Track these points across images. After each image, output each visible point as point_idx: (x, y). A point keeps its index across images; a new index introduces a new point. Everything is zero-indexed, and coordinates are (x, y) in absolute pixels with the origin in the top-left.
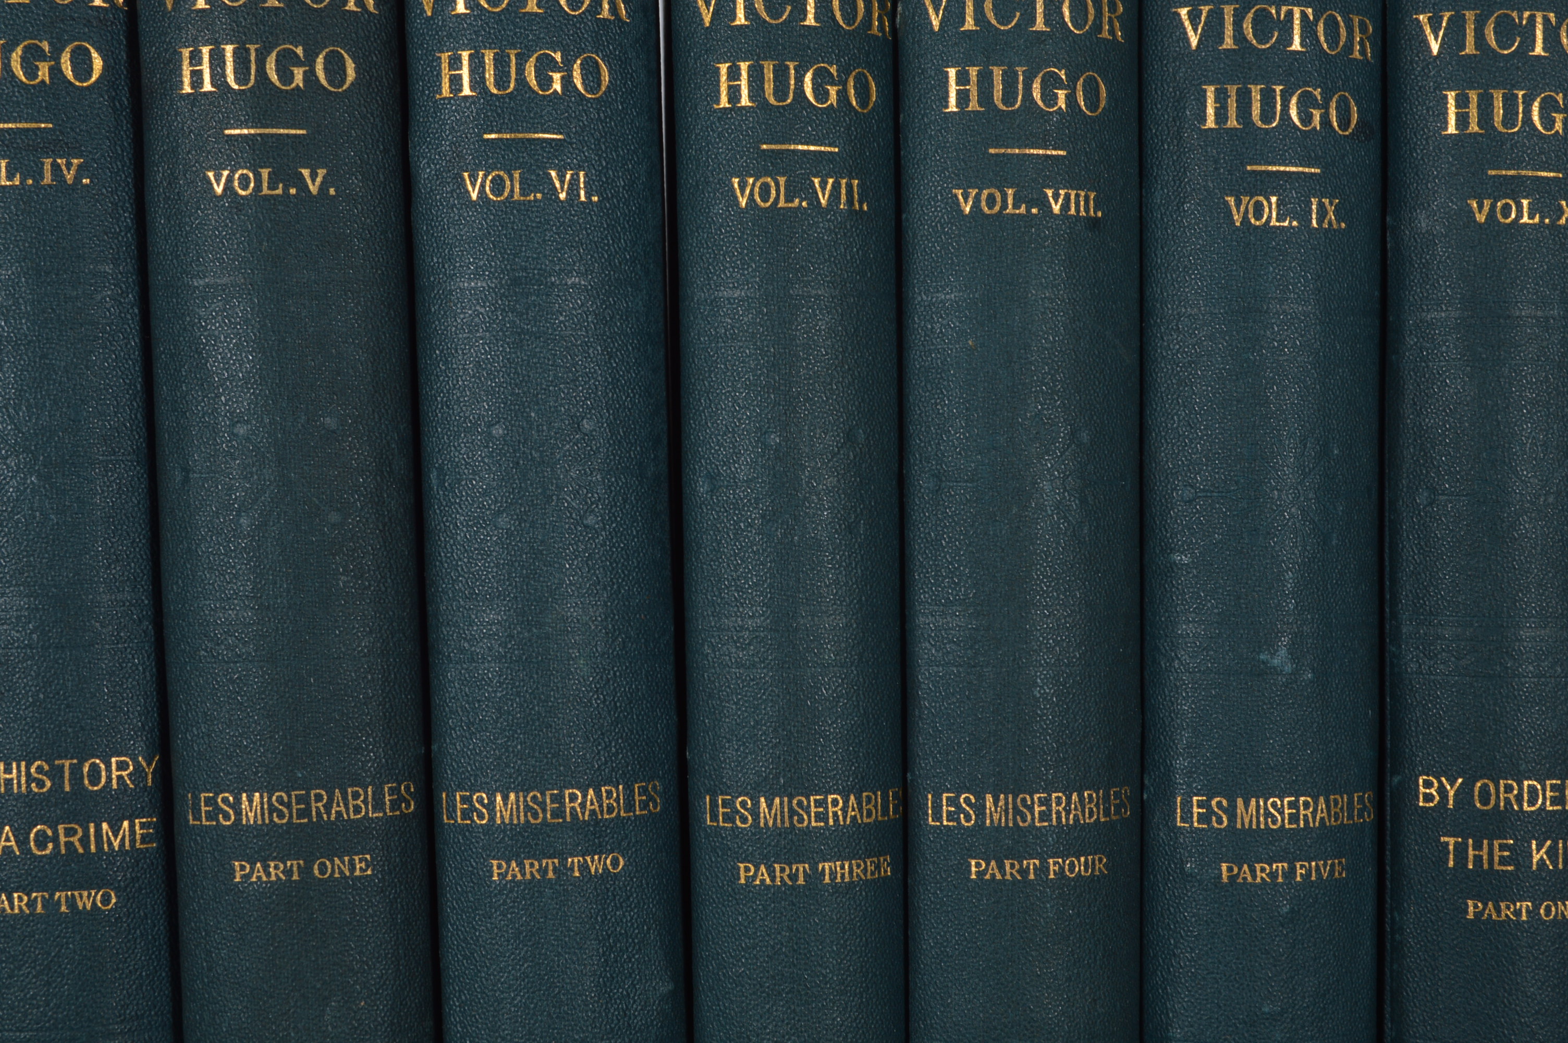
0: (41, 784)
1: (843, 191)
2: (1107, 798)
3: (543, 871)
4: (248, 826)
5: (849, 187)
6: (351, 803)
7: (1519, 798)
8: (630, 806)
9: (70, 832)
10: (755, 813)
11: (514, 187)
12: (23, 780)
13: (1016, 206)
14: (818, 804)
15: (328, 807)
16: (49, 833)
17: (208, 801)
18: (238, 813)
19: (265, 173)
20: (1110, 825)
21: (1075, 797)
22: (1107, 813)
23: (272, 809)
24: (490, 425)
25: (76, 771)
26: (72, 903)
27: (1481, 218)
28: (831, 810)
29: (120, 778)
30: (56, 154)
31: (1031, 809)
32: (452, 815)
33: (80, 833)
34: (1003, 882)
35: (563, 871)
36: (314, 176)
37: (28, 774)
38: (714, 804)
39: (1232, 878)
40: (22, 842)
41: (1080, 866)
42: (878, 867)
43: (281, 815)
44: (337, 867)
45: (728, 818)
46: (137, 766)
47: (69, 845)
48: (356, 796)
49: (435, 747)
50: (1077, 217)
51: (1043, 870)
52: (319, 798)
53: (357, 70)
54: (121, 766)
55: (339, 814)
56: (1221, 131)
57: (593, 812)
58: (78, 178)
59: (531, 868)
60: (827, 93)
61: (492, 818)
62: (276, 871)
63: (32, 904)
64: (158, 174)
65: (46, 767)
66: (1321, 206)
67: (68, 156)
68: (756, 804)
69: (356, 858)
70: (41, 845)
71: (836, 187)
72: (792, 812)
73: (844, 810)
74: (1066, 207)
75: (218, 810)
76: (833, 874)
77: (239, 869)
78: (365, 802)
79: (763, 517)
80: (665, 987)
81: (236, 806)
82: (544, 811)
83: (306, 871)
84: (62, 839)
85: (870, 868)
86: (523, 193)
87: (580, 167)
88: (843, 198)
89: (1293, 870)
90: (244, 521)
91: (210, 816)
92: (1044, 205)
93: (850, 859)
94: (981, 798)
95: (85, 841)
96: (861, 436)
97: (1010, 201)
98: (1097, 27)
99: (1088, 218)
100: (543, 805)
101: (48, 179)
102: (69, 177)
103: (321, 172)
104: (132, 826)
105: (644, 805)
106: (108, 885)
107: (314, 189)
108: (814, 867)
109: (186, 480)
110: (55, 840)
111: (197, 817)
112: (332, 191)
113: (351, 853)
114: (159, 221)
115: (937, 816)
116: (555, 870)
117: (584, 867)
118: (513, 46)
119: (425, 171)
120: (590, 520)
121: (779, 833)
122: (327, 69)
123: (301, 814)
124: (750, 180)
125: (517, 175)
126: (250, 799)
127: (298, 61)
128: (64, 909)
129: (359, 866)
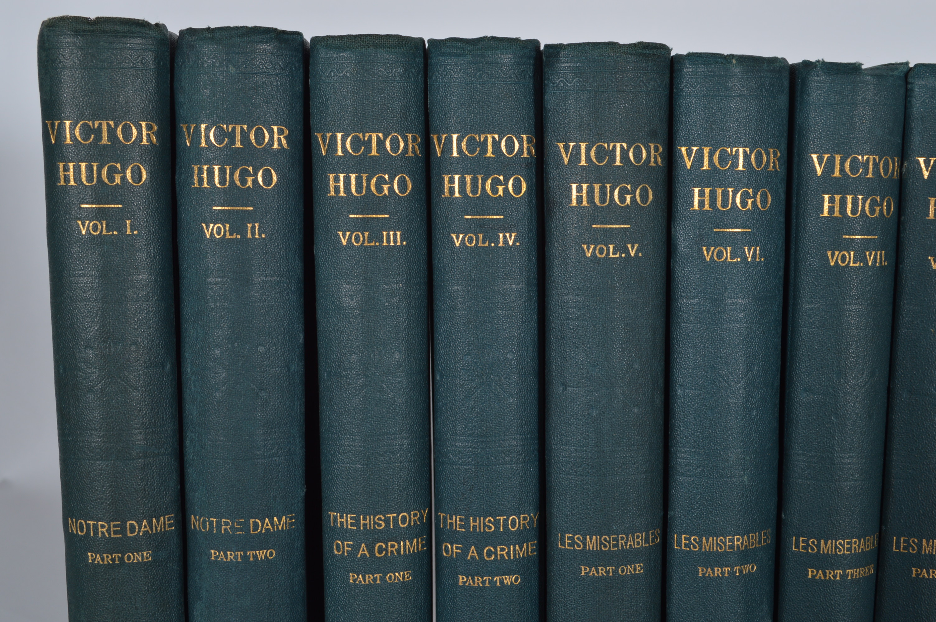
0: (490, 528)
1: (879, 257)
3: (723, 573)
4: (588, 551)
5: (881, 255)
6: (636, 540)
10: (818, 546)
11: (727, 255)
12: (482, 525)
14: (848, 543)
15: (626, 543)
16: (493, 550)
17: (569, 538)
18: (585, 544)
19: (611, 247)
23: (601, 543)
25: (505, 521)
26: (502, 582)
28: (854, 546)
29: (524, 524)
30: (505, 231)
32: (679, 545)
33: (506, 549)
35: (732, 573)
36: (633, 248)
37: (484, 523)
38: (797, 542)
40: (480, 554)
42: (869, 570)
43: (605, 546)
44: (627, 568)
47: (502, 555)
48: (638, 537)
52: (622, 539)
53: (654, 196)
54: (524, 518)
55: (630, 545)
57: (746, 546)
58: (514, 243)
59: (718, 571)
60: (875, 210)
61: (701, 548)
62: (602, 571)
63: (483, 581)
64: (554, 245)
65: (492, 520)
67: (512, 232)
68: (819, 543)
69: (637, 565)
70: (489, 555)
71: (876, 255)
72: (836, 547)
75: (573, 541)
76: (852, 575)
77: (583, 570)
78: (642, 540)
81: (583, 541)
82: (725, 545)
83: (614, 571)
84: (499, 553)
85: (867, 571)
86: (732, 258)
87: (757, 245)
88: (878, 261)
91: (570, 545)
93: (859, 567)
94: (920, 541)
95: (508, 553)
100: (725, 543)
101: (500, 244)
103: (636, 246)
104: (528, 545)
106: (518, 573)
107: (632, 254)
108: (844, 572)
110: (496, 553)
111: (563, 544)
112: (640, 255)
113: (634, 563)
115: (898, 547)
116: (728, 572)
118: (731, 187)
121: (828, 555)
122: (641, 195)
123: (614, 546)
124: (837, 253)
125: (729, 249)
126: (591, 539)
127: (628, 193)
128: (498, 584)
129: (638, 568)
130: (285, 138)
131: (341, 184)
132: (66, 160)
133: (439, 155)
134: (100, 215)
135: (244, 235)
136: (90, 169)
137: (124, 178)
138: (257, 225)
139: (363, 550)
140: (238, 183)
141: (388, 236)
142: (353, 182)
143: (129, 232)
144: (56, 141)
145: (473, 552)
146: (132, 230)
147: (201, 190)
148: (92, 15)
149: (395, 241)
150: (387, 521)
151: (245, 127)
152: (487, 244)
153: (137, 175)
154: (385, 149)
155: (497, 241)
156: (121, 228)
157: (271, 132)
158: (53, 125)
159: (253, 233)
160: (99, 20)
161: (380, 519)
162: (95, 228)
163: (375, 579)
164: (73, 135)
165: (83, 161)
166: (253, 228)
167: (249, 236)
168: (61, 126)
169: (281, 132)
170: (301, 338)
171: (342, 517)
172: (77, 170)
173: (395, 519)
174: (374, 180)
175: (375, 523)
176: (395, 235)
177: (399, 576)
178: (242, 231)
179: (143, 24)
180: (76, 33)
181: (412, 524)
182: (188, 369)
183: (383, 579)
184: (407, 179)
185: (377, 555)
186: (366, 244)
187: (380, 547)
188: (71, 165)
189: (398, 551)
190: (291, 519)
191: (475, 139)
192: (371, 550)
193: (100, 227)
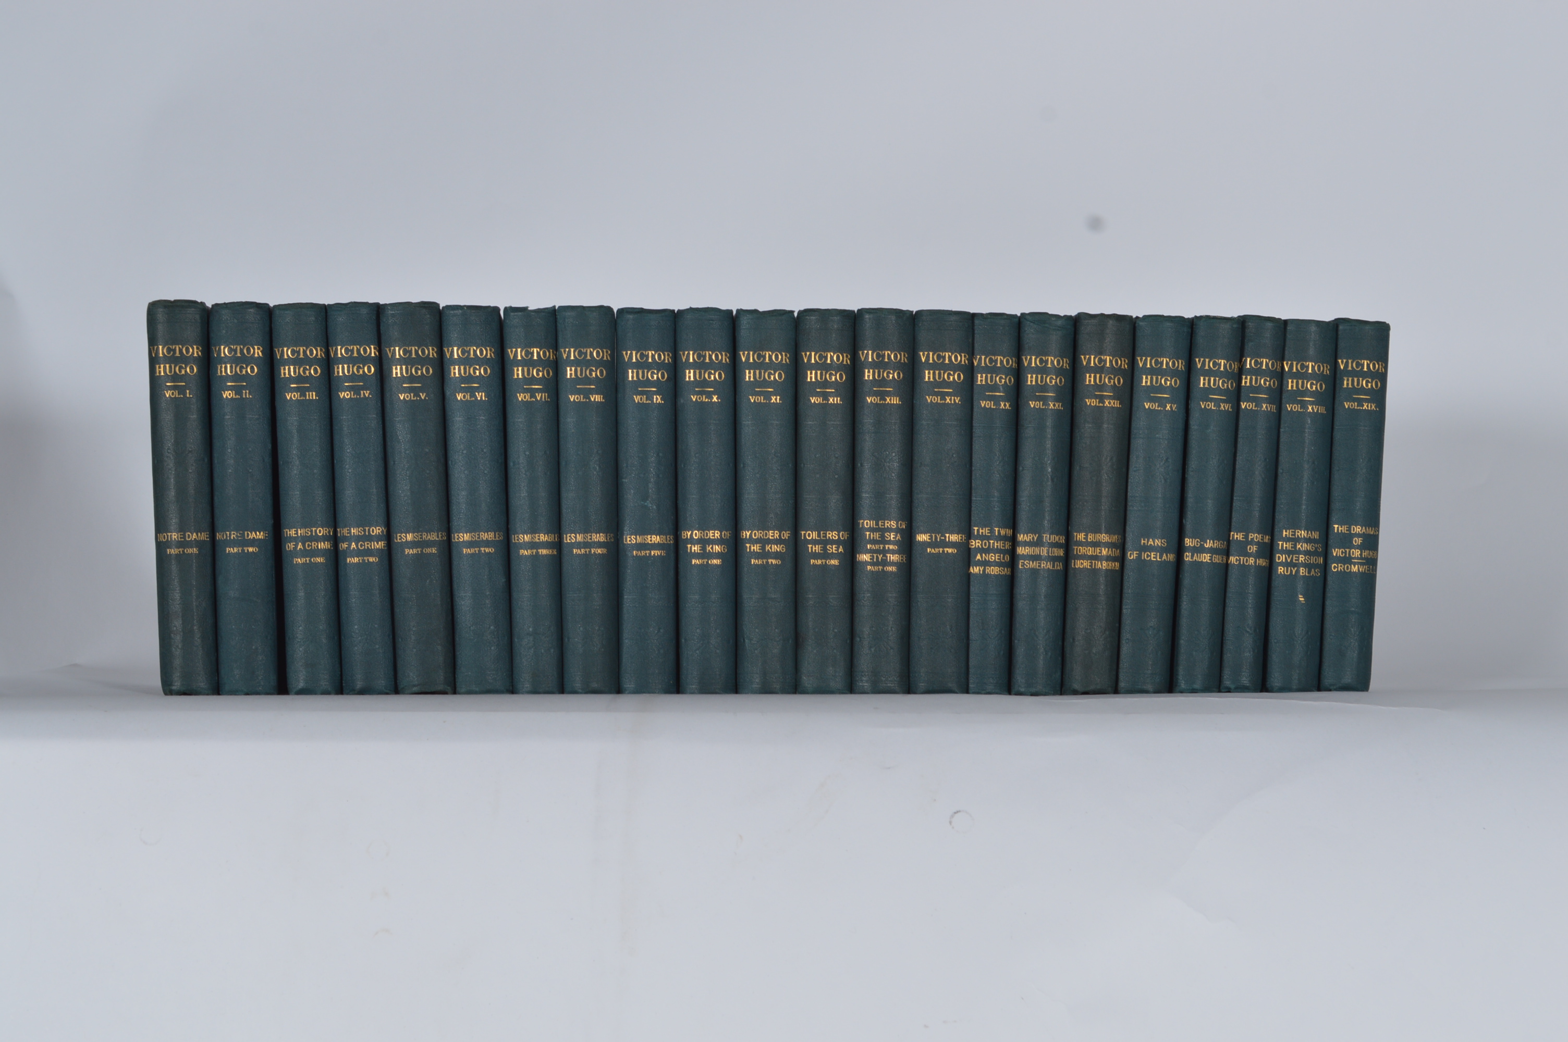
0: (361, 533)
2: (606, 536)
3: (475, 551)
4: (409, 542)
5: (545, 396)
6: (432, 536)
7: (704, 535)
8: (495, 537)
9: (368, 544)
10: (524, 538)
11: (468, 397)
12: (358, 532)
13: (583, 399)
15: (427, 537)
16: (363, 544)
17: (400, 536)
18: (406, 539)
19: (412, 395)
20: (607, 542)
21: (598, 535)
22: (607, 539)
23: (414, 537)
24: (463, 451)
25: (369, 530)
26: (368, 560)
27: (694, 400)
28: (541, 538)
29: (379, 532)
30: (363, 390)
31: (587, 537)
32: (454, 539)
33: (370, 544)
34: (581, 554)
35: (480, 551)
36: (423, 395)
38: (515, 537)
39: (636, 555)
40: (357, 546)
41: (599, 551)
42: (553, 552)
43: (416, 538)
44: (429, 550)
45: (518, 540)
46: (382, 530)
47: (368, 547)
48: (433, 534)
49: (450, 524)
50: (598, 402)
51: (590, 551)
52: (425, 535)
53: (433, 371)
54: (379, 529)
55: (429, 539)
56: (633, 381)
57: (487, 538)
58: (369, 396)
59: (472, 551)
60: (539, 374)
61: (464, 539)
62: (415, 551)
63: (359, 560)
64: (387, 395)
65: (362, 529)
66: (657, 398)
67: (366, 390)
68: (524, 536)
69: (433, 549)
70: (361, 546)
71: (542, 396)
72: (532, 538)
73: (544, 538)
74: (595, 399)
75: (402, 538)
76: (542, 552)
77: (407, 551)
78: (435, 536)
79: (525, 471)
80: (504, 580)
81: (406, 537)
82: (475, 538)
83: (422, 551)
84: (366, 545)
85: (551, 552)
86: (470, 398)
87: (483, 392)
88: (544, 398)
89: (651, 553)
90: (408, 472)
91: (400, 539)
92: (590, 399)
93: (546, 549)
94: (576, 535)
95: (371, 546)
96: (548, 452)
97: (582, 398)
98: (603, 357)
99: (601, 402)
100: (475, 536)
101: (362, 396)
102: (367, 395)
103: (425, 394)
104: (381, 543)
105: (499, 538)
106: (377, 556)
107: (423, 398)
108: (537, 551)
109: (394, 464)
110: (364, 545)
111: (397, 540)
112: (427, 398)
113: (432, 547)
114: (388, 405)
115: (566, 540)
116: (478, 551)
117: (485, 551)
118: (468, 365)
119: (448, 393)
120: (486, 472)
121: (529, 543)
122: (426, 371)
123: (421, 538)
124: (522, 394)
125: (469, 394)
126: (409, 535)
127: (419, 369)
128: (366, 561)
129: (433, 550)
130: (261, 351)
131: (287, 371)
132: (160, 364)
133: (332, 356)
134: (174, 388)
135: (241, 395)
136: (170, 367)
137: (186, 371)
138: (247, 391)
139: (300, 546)
140: (239, 372)
141: (309, 394)
142: (292, 370)
143: (188, 396)
144: (155, 355)
145: (353, 545)
146: (190, 395)
147: (222, 376)
148: (172, 299)
149: (312, 397)
150: (311, 531)
151: (242, 347)
152: (355, 396)
153: (192, 369)
154: (307, 354)
155: (360, 395)
156: (185, 394)
157: (254, 349)
158: (154, 349)
159: (246, 395)
160: (175, 301)
161: (308, 530)
162: (173, 393)
163: (306, 560)
164: (163, 353)
165: (167, 364)
166: (246, 393)
167: (244, 396)
168: (158, 348)
169: (258, 349)
170: (270, 446)
171: (290, 531)
172: (165, 367)
173: (316, 531)
174: (302, 369)
175: (306, 532)
176: (312, 394)
177: (319, 560)
178: (241, 394)
179: (195, 302)
180: (165, 307)
181: (325, 534)
182: (216, 461)
183: (310, 560)
184: (318, 368)
185: (307, 548)
186: (299, 398)
187: (308, 545)
188: (162, 366)
189: (317, 546)
190: (266, 534)
191: (348, 348)
192: (304, 545)
193: (175, 393)
